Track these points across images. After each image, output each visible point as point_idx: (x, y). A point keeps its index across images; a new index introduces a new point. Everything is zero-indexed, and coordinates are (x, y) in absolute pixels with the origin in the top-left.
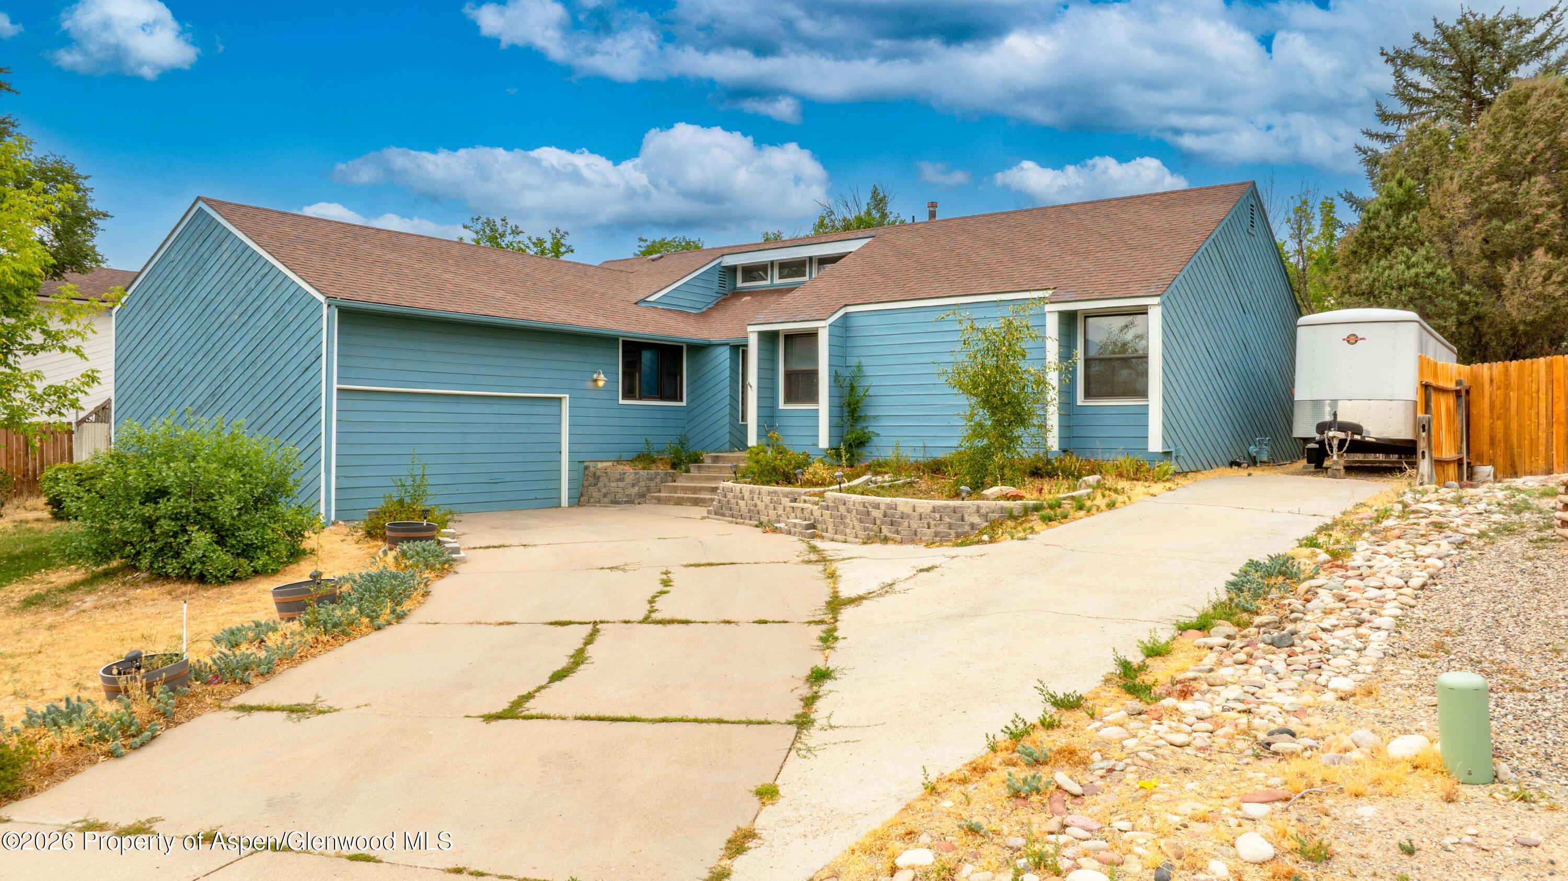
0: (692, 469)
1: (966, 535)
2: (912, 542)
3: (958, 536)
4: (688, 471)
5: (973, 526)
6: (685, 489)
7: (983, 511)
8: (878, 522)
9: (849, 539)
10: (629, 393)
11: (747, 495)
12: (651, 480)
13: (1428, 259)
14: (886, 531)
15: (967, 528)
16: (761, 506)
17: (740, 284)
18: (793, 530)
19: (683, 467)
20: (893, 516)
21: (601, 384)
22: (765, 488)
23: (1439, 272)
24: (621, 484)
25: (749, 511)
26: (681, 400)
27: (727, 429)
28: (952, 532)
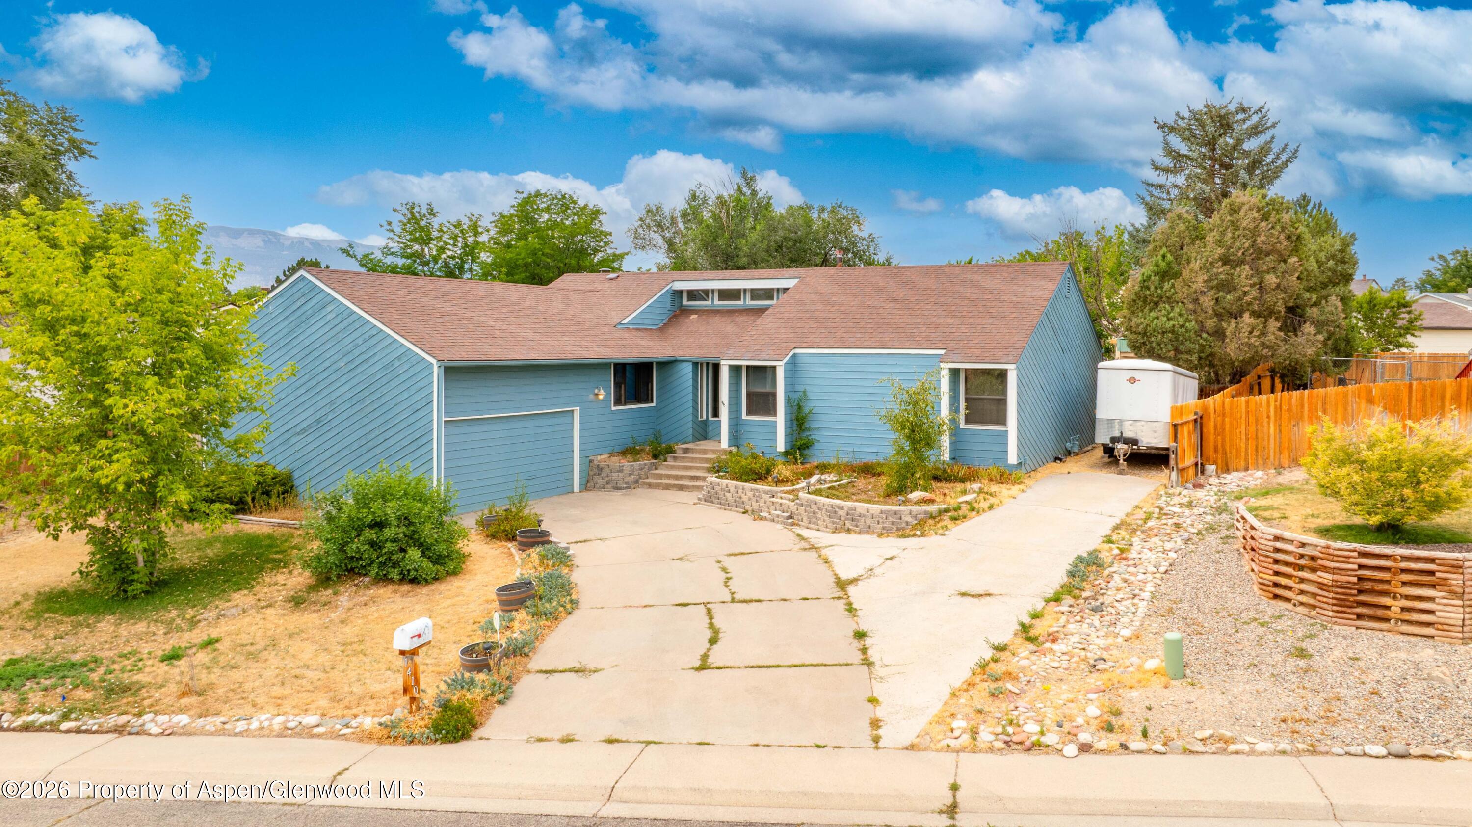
0: (669, 459)
1: (903, 529)
2: (868, 533)
3: (898, 529)
4: (665, 461)
5: (907, 523)
6: (669, 477)
7: (914, 514)
8: (843, 518)
9: (821, 528)
10: (618, 402)
11: (732, 489)
12: (641, 469)
13: (1181, 315)
14: (848, 525)
15: (904, 525)
16: (745, 498)
17: (686, 304)
18: (776, 519)
19: (662, 457)
20: (853, 515)
21: (601, 397)
22: (748, 485)
23: (1187, 324)
24: (621, 474)
25: (735, 501)
26: (652, 402)
27: (690, 425)
28: (894, 527)
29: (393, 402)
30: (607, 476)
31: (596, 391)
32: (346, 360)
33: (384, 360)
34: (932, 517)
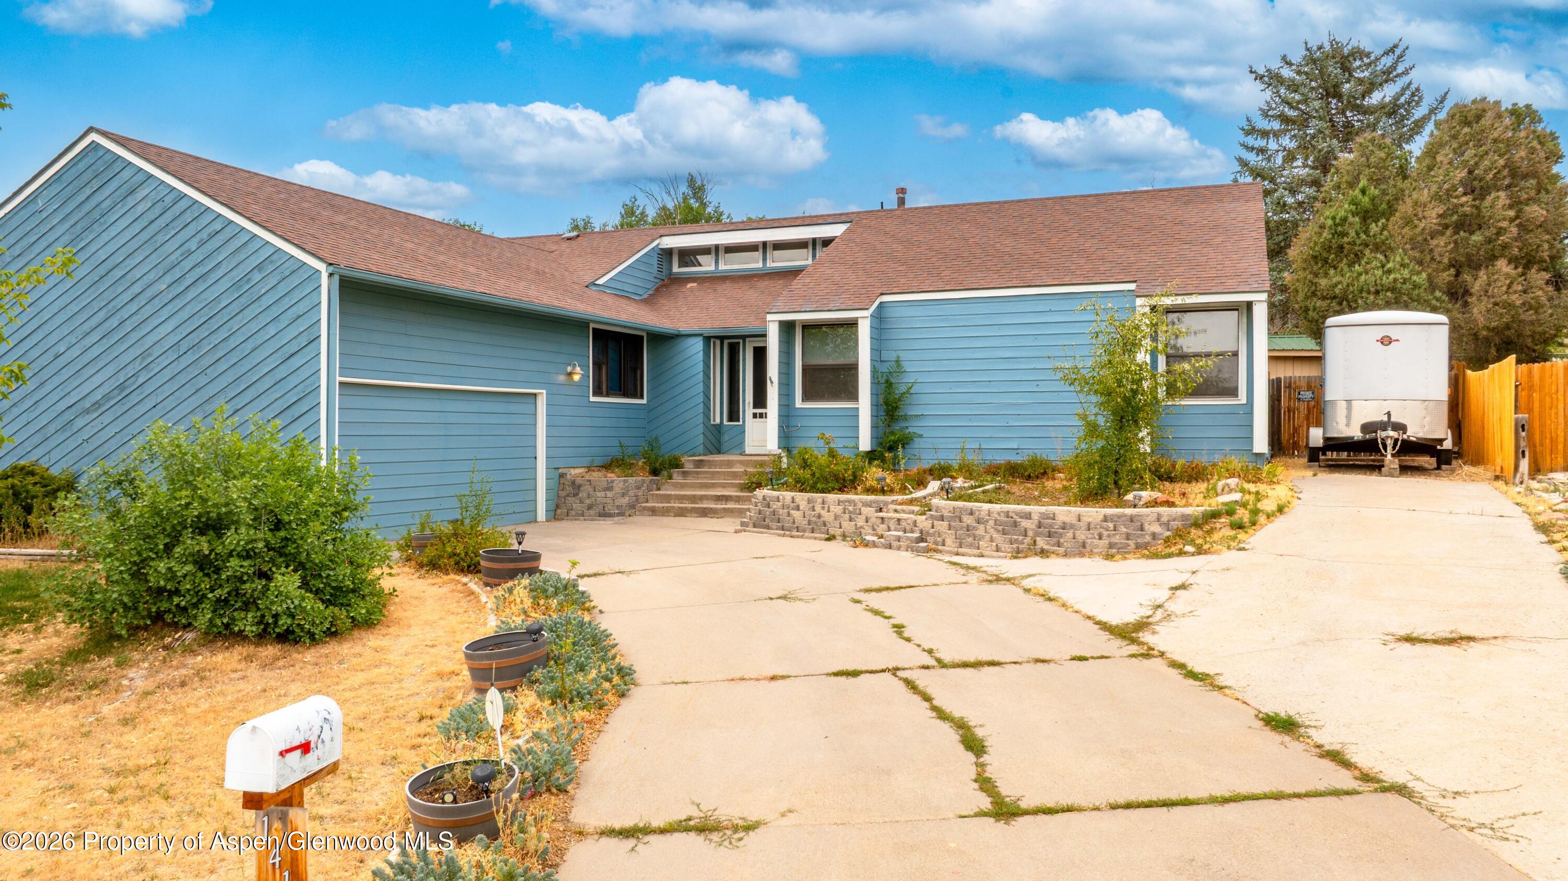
0: (675, 476)
1: (1146, 546)
2: (1082, 555)
3: (1138, 546)
4: (670, 478)
5: (1154, 536)
6: (681, 498)
7: (1165, 519)
8: (1030, 533)
9: (985, 553)
10: (598, 389)
11: (803, 505)
12: (638, 488)
13: (1403, 265)
14: (1041, 543)
15: (1148, 538)
16: (828, 517)
17: (676, 269)
18: (895, 544)
19: (665, 473)
20: (1051, 526)
21: (576, 378)
22: (832, 497)
23: (1415, 278)
24: (609, 494)
25: (809, 523)
26: (642, 397)
27: (701, 429)
28: (1131, 543)
29: (249, 346)
30: (589, 496)
31: (569, 369)
32: (168, 279)
33: (234, 273)
34: (1197, 525)
